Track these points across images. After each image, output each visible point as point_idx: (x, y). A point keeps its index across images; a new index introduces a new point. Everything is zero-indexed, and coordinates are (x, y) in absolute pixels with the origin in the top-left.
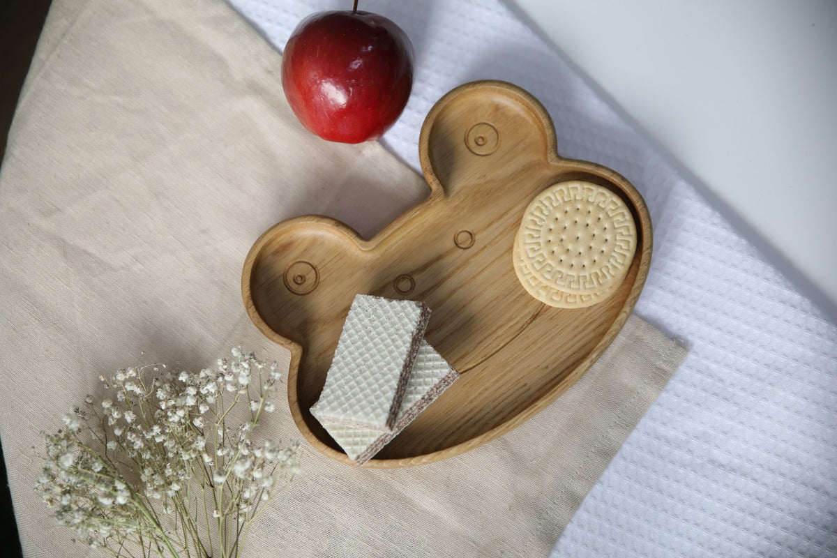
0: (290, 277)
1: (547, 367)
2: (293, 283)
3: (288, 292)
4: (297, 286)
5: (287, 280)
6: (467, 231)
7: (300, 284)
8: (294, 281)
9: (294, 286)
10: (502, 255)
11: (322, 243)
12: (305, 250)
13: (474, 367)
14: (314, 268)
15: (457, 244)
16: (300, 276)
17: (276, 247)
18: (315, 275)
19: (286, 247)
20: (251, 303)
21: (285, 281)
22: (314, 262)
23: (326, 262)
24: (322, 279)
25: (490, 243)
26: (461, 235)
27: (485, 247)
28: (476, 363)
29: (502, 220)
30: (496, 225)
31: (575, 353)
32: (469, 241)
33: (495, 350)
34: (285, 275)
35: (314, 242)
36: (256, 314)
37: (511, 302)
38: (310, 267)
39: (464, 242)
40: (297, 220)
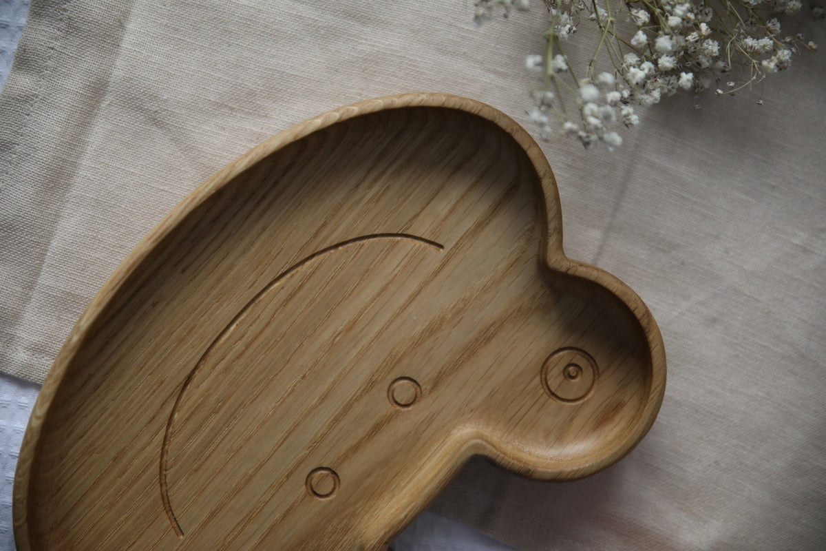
0: (588, 373)
1: (154, 305)
2: (581, 366)
3: (586, 349)
4: (574, 361)
5: (592, 367)
6: (321, 496)
7: (570, 365)
8: (580, 369)
9: (580, 360)
10: (257, 470)
11: (547, 436)
12: (572, 420)
13: (270, 284)
14: (553, 394)
15: (334, 473)
16: (573, 378)
17: (617, 419)
18: (549, 383)
19: (603, 419)
20: (644, 323)
21: (594, 366)
22: (553, 404)
23: (536, 407)
24: (537, 380)
25: (281, 485)
26: (329, 490)
27: (288, 477)
28: (268, 291)
29: (268, 525)
30: (278, 515)
31: (115, 335)
32: (314, 481)
33: (242, 318)
34: (597, 374)
35: (560, 435)
36: (632, 306)
37: (230, 397)
38: (558, 394)
39: (323, 478)
40: (594, 469)
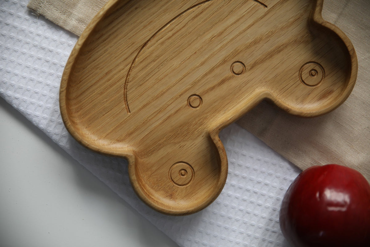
0: (320, 75)
1: (136, 8)
2: (318, 71)
3: (322, 64)
4: (315, 68)
5: (323, 72)
6: (193, 107)
7: (313, 70)
8: (317, 72)
9: (317, 68)
10: (167, 90)
11: (297, 99)
12: (309, 94)
13: (188, 9)
14: (303, 81)
15: (201, 98)
16: (313, 76)
17: (329, 97)
18: (302, 76)
19: (323, 96)
20: (351, 53)
21: (324, 72)
22: (302, 85)
23: (295, 86)
24: (298, 73)
25: (177, 99)
26: (197, 105)
27: (180, 96)
28: (187, 12)
29: (168, 115)
30: (173, 112)
31: (117, 18)
32: (191, 100)
33: (173, 22)
34: (324, 76)
35: (303, 99)
36: (347, 44)
37: (162, 56)
38: (305, 82)
39: (195, 99)
40: (317, 114)
